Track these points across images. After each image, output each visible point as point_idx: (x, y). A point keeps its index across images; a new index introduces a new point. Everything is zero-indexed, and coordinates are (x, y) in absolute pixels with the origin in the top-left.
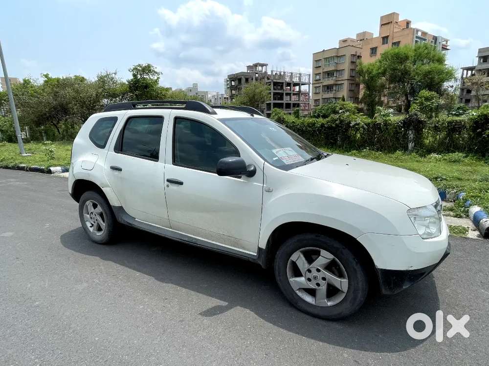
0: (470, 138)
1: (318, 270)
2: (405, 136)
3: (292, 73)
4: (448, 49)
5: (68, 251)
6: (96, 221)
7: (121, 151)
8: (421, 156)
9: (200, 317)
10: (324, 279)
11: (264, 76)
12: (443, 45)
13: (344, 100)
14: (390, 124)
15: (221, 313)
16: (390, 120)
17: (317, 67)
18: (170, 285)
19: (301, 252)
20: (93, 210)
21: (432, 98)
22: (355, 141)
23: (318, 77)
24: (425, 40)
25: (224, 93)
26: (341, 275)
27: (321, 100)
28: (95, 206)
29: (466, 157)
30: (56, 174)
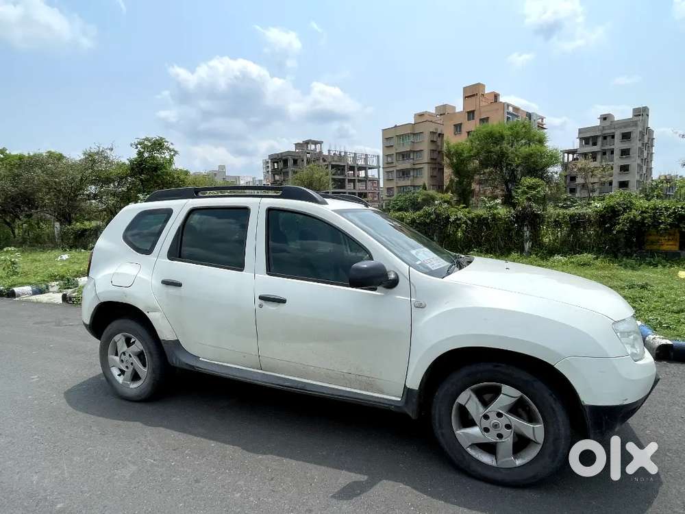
0: (597, 235)
1: (499, 415)
2: (519, 233)
3: (355, 154)
4: (545, 129)
5: (81, 415)
6: (130, 366)
7: (180, 257)
8: (542, 259)
9: (334, 501)
10: (508, 427)
11: (318, 157)
12: (538, 123)
13: (425, 188)
14: (500, 219)
15: (362, 492)
16: (499, 213)
17: (387, 147)
18: (270, 456)
19: (472, 390)
20: (125, 348)
21: (539, 186)
22: (456, 241)
23: (389, 159)
24: (517, 116)
25: (262, 178)
26: (532, 419)
27: (395, 190)
28: (129, 343)
29: (597, 258)
30: (24, 298)
